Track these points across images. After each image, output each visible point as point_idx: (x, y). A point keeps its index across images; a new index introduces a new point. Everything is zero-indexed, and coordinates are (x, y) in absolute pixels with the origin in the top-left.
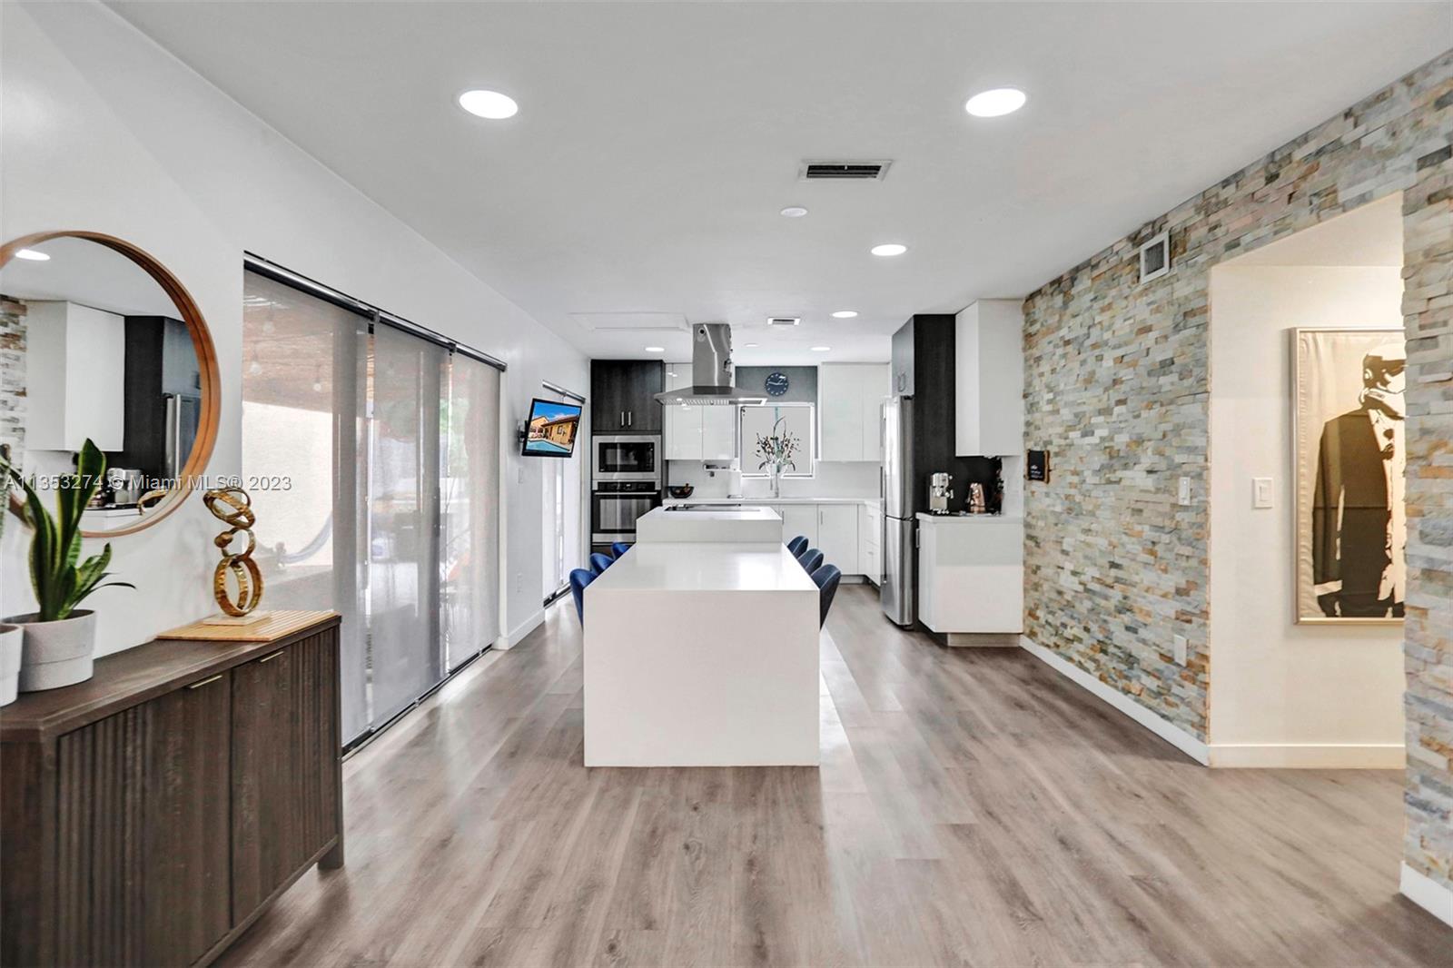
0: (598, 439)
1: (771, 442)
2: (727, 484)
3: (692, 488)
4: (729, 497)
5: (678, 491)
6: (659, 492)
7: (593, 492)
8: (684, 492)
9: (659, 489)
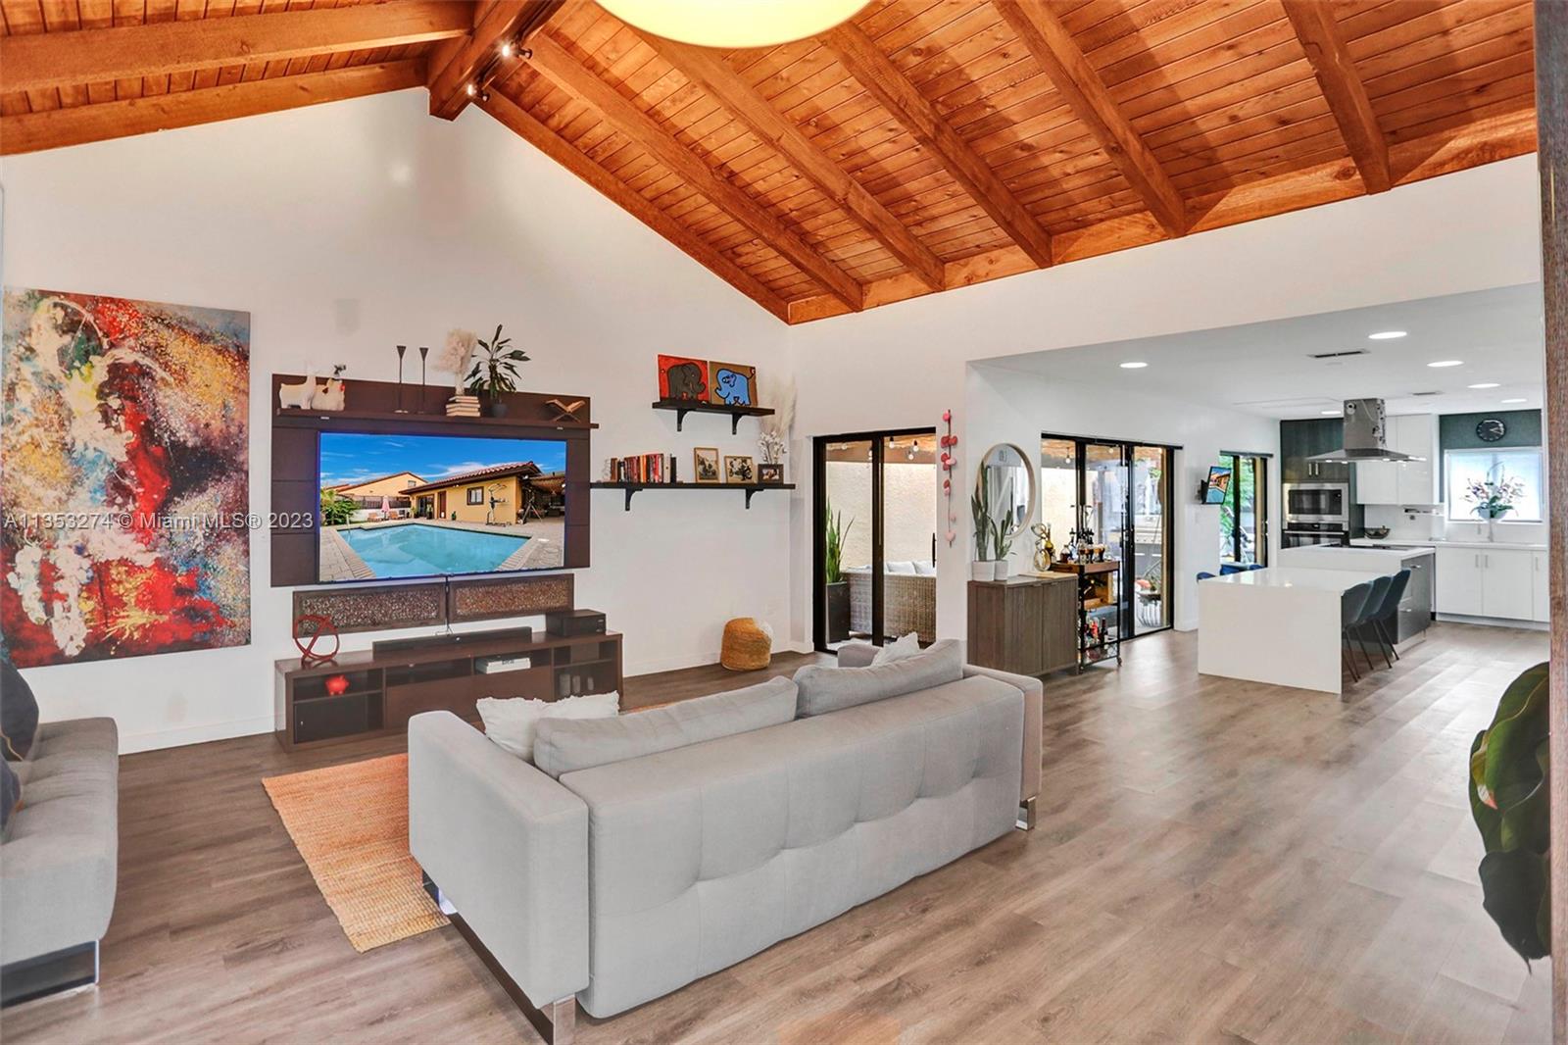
0: (1287, 487)
1: (1485, 487)
2: (1429, 528)
3: (1388, 530)
4: (1430, 539)
5: (1372, 533)
6: (1346, 533)
7: (1283, 530)
8: (1379, 534)
9: (1347, 529)
